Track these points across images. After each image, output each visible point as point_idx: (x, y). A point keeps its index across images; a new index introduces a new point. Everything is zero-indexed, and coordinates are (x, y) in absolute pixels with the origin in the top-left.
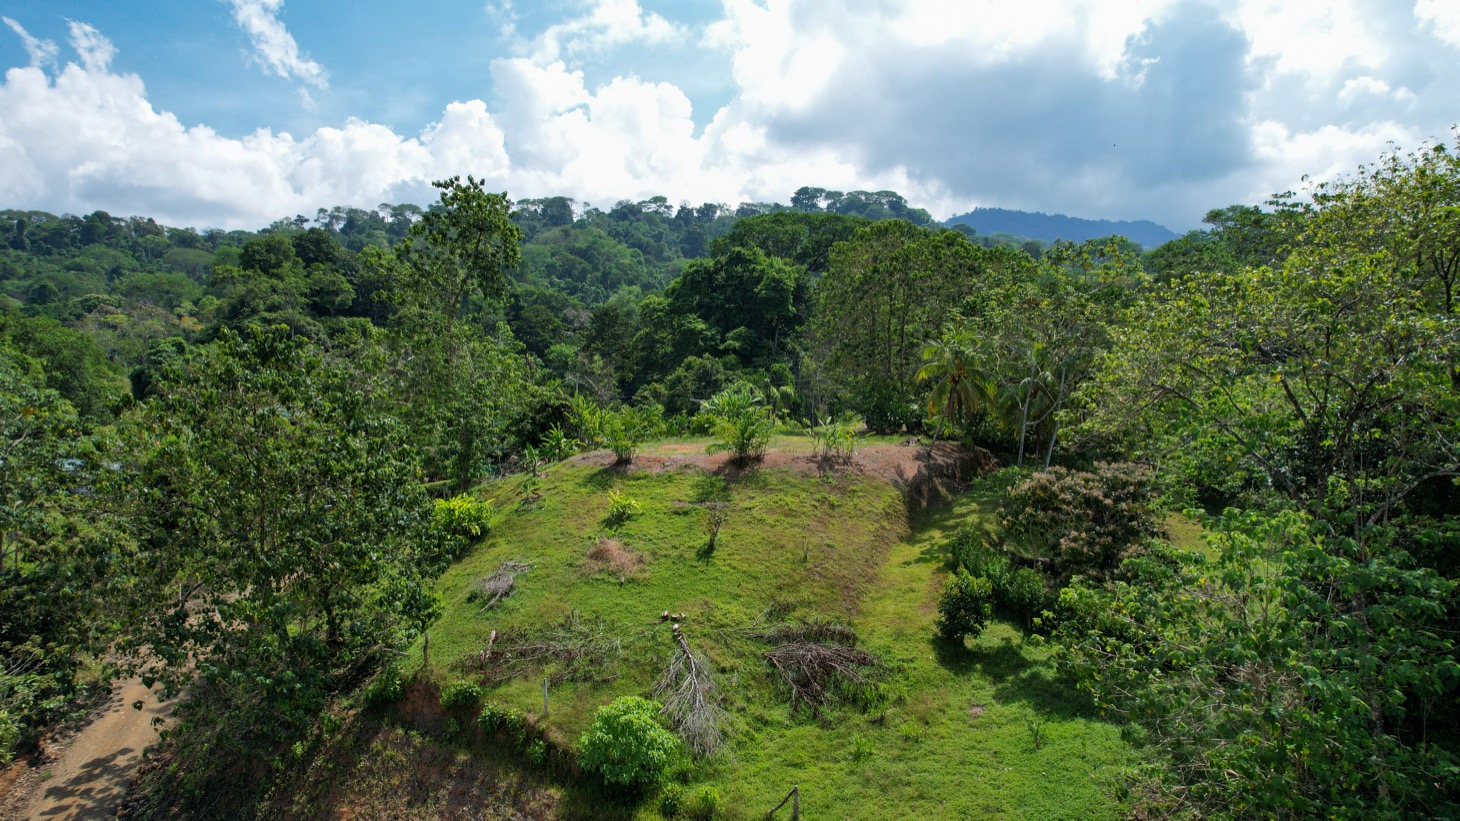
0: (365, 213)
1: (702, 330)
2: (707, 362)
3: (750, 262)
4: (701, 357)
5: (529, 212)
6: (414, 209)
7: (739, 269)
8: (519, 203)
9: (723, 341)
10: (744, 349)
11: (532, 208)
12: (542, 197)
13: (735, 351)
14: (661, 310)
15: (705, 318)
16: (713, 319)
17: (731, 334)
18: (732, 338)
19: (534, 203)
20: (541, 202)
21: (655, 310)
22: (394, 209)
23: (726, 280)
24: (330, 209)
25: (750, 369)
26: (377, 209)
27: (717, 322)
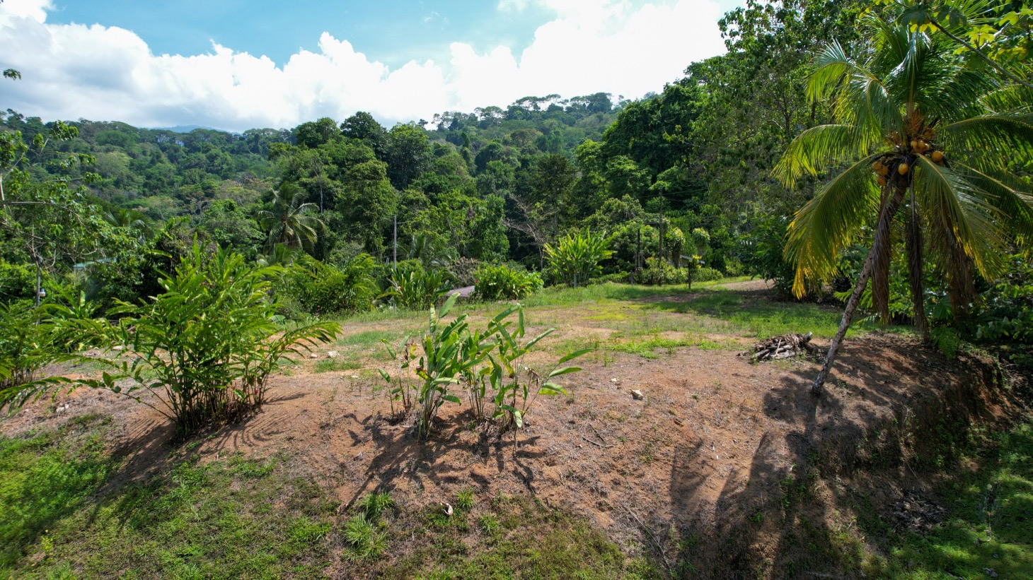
0: (465, 115)
1: (630, 170)
2: (624, 204)
3: (688, 98)
4: (620, 198)
5: (578, 106)
6: (497, 109)
7: (676, 107)
8: (572, 100)
9: (654, 180)
10: (673, 189)
11: (581, 103)
12: (588, 94)
13: (664, 192)
14: (593, 153)
15: (638, 160)
16: (644, 161)
17: (661, 175)
18: (663, 179)
19: (582, 99)
20: (588, 98)
21: (588, 154)
22: (483, 110)
23: (662, 119)
24: (441, 114)
25: (678, 212)
26: (474, 112)
27: (651, 164)
